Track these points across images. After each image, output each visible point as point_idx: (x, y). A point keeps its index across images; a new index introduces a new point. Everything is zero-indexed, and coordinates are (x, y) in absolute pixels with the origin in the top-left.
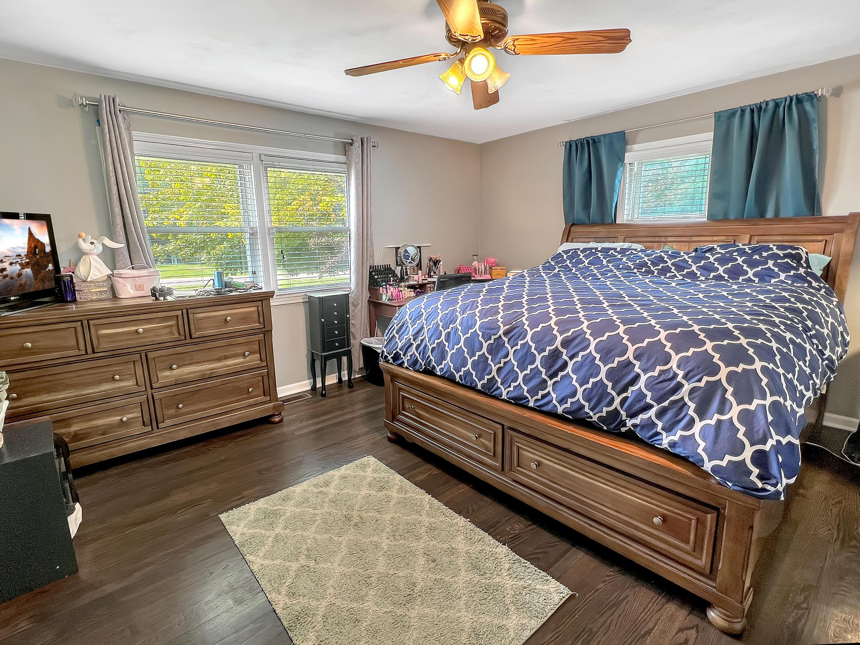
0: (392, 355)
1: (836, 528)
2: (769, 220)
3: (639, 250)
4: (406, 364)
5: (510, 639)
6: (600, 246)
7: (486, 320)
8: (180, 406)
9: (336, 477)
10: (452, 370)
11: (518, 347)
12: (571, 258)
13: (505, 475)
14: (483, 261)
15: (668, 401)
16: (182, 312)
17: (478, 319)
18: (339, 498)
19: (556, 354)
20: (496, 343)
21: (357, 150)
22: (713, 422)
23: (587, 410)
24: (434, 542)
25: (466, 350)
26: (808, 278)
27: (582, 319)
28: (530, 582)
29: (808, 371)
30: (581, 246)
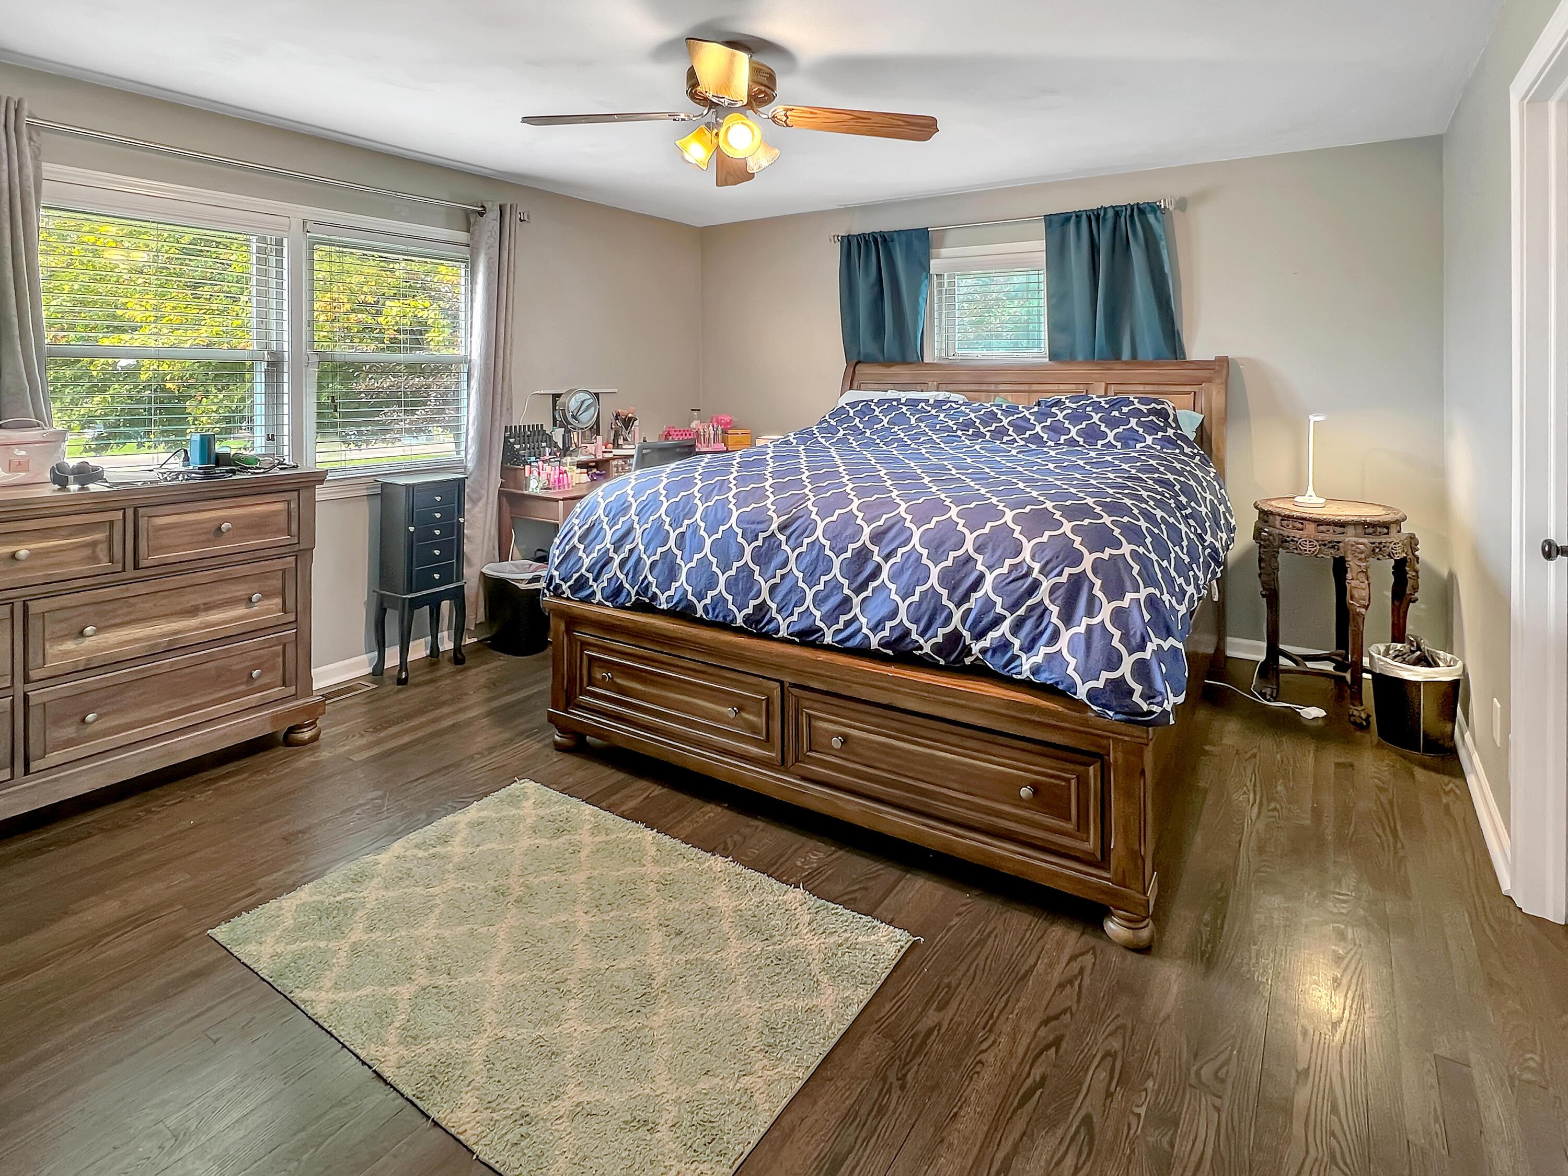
0: (571, 582)
1: (1251, 788)
2: (1126, 363)
3: (960, 402)
4: (599, 597)
5: (827, 1023)
6: (904, 396)
7: (748, 509)
8: (90, 717)
9: (462, 826)
10: (690, 597)
11: (804, 549)
12: (861, 414)
13: (787, 772)
14: (709, 420)
15: (1024, 608)
16: (124, 513)
17: (734, 508)
18: (476, 860)
19: (863, 555)
20: (766, 545)
21: (491, 225)
22: (1082, 629)
23: (914, 636)
24: (676, 904)
25: (714, 560)
26: (1179, 442)
27: (898, 500)
28: (847, 935)
29: (1187, 560)
30: (877, 396)
